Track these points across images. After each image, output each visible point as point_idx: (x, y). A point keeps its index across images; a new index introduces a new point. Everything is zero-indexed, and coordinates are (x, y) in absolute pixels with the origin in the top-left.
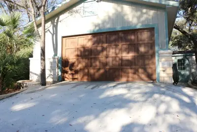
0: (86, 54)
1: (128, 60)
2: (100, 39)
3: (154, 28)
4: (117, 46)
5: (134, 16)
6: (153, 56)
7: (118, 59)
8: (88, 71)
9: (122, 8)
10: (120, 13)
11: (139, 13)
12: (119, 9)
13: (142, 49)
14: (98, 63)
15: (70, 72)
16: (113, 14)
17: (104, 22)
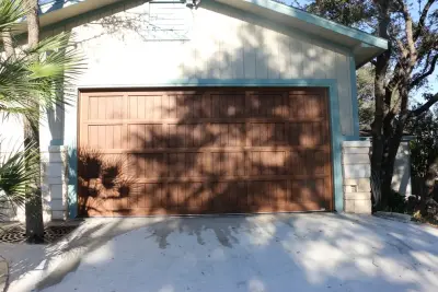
0: (157, 148)
3: (327, 89)
8: (169, 195)
9: (260, 38)
13: (307, 142)
15: (104, 193)
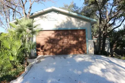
0: (51, 41)
1: (73, 44)
2: (59, 34)
3: (85, 30)
4: (68, 37)
5: (76, 24)
6: (85, 42)
7: (68, 44)
8: (53, 50)
9: (71, 19)
10: (70, 21)
11: (79, 23)
12: (69, 19)
13: (80, 39)
14: (58, 46)
16: (66, 21)
17: (61, 25)
